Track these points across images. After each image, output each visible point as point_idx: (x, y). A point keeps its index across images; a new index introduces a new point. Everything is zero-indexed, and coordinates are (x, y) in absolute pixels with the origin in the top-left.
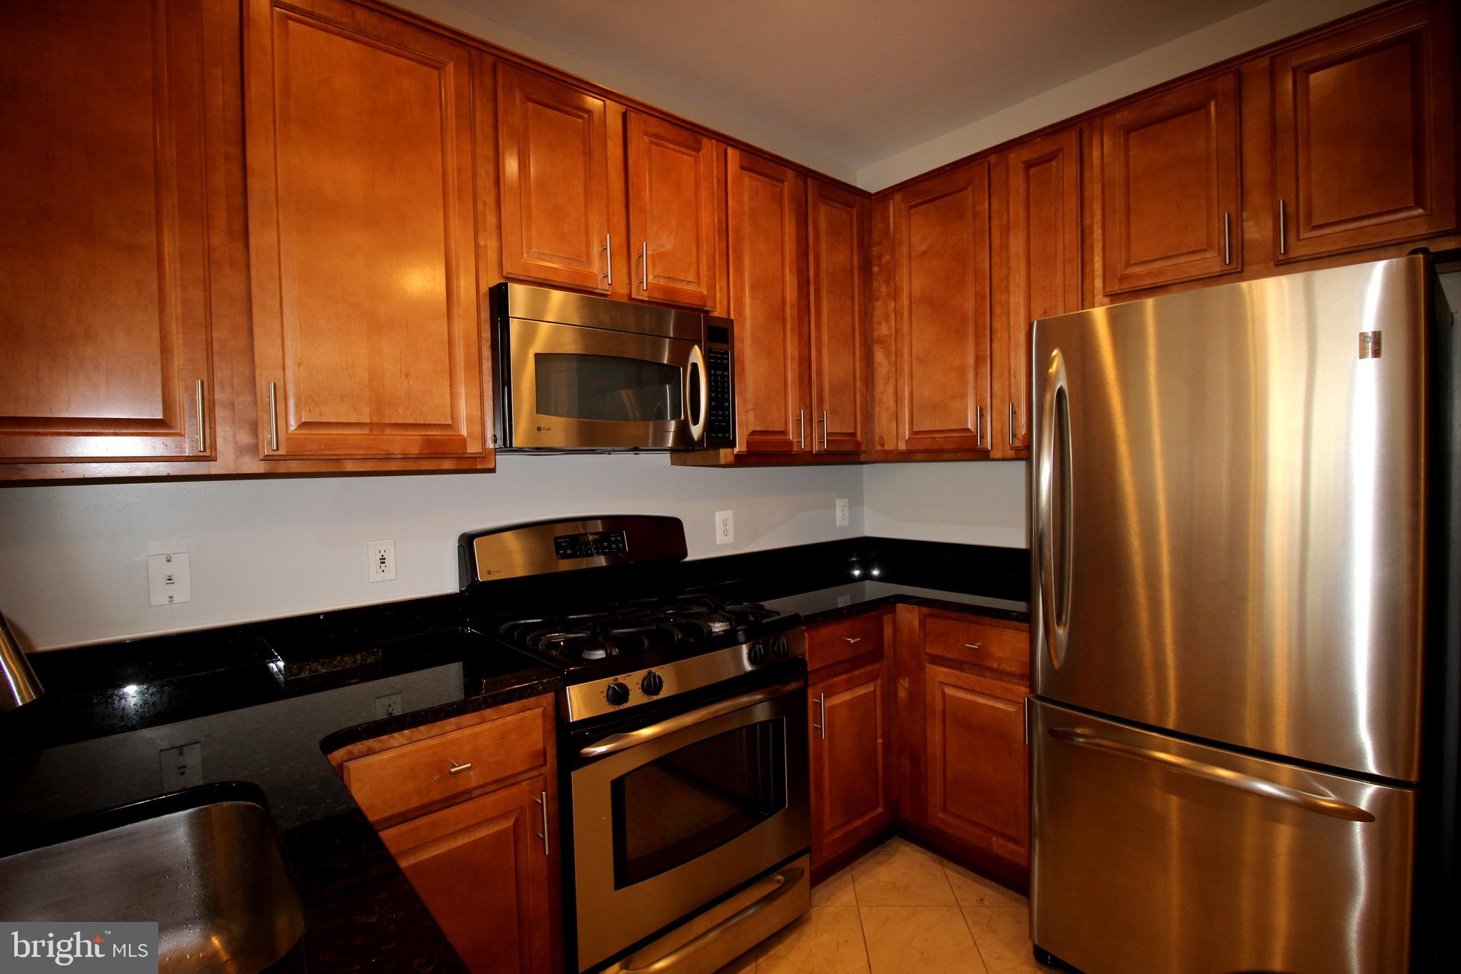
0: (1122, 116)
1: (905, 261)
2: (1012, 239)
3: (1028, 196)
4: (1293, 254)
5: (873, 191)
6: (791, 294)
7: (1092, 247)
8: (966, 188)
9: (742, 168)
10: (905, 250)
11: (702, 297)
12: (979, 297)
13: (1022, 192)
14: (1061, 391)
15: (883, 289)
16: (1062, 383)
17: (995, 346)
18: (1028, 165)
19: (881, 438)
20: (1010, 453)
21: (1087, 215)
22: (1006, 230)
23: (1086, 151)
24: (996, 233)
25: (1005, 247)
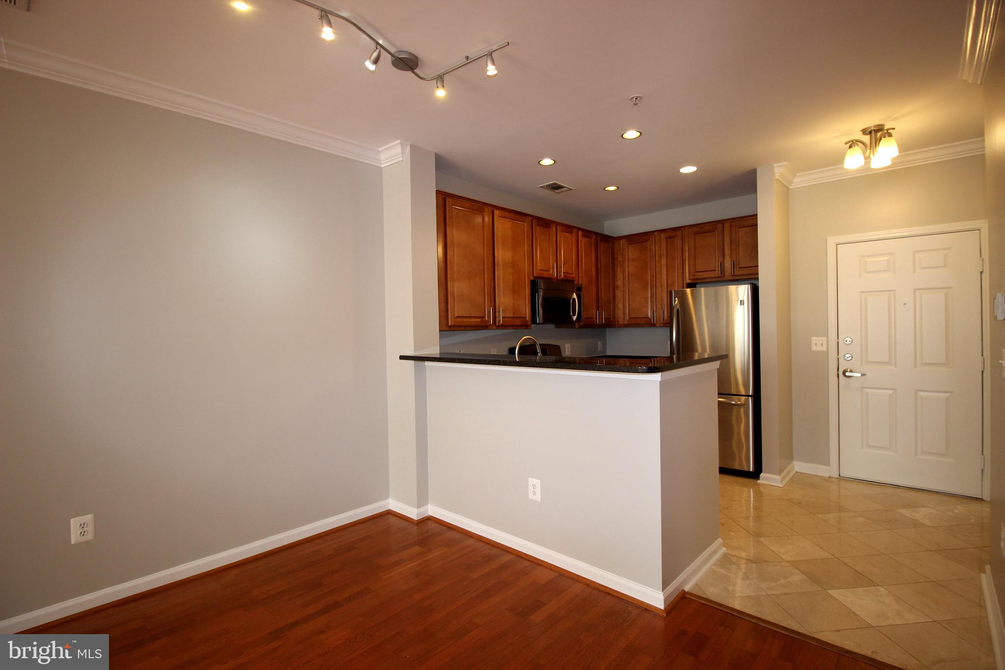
0: (694, 229)
1: (627, 261)
2: (662, 260)
3: (667, 246)
4: (735, 274)
5: (615, 236)
6: (594, 274)
7: (685, 265)
8: (647, 241)
9: (583, 236)
10: (627, 258)
11: (573, 277)
12: (652, 276)
13: (665, 245)
14: (678, 309)
15: (619, 269)
16: (678, 307)
17: (657, 291)
18: (667, 238)
19: (618, 320)
20: (662, 325)
21: (684, 255)
22: (660, 256)
23: (684, 247)
24: (657, 257)
25: (660, 261)
